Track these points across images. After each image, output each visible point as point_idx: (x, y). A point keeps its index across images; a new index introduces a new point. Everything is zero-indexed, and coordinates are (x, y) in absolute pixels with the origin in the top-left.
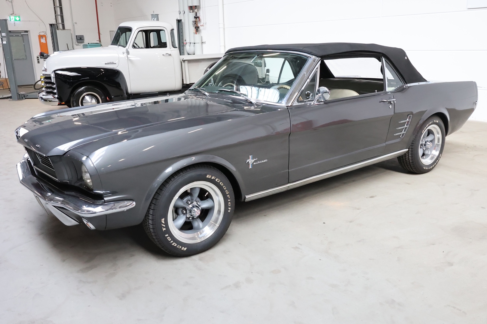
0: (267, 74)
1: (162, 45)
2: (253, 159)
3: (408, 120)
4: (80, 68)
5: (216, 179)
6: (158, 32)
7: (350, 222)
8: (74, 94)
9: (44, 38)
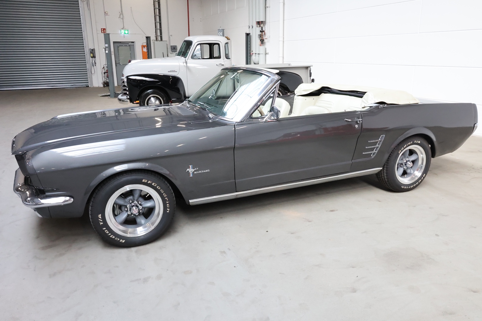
2: (193, 168)
3: (380, 139)
5: (152, 183)
7: (292, 234)
8: (142, 95)
9: (146, 48)
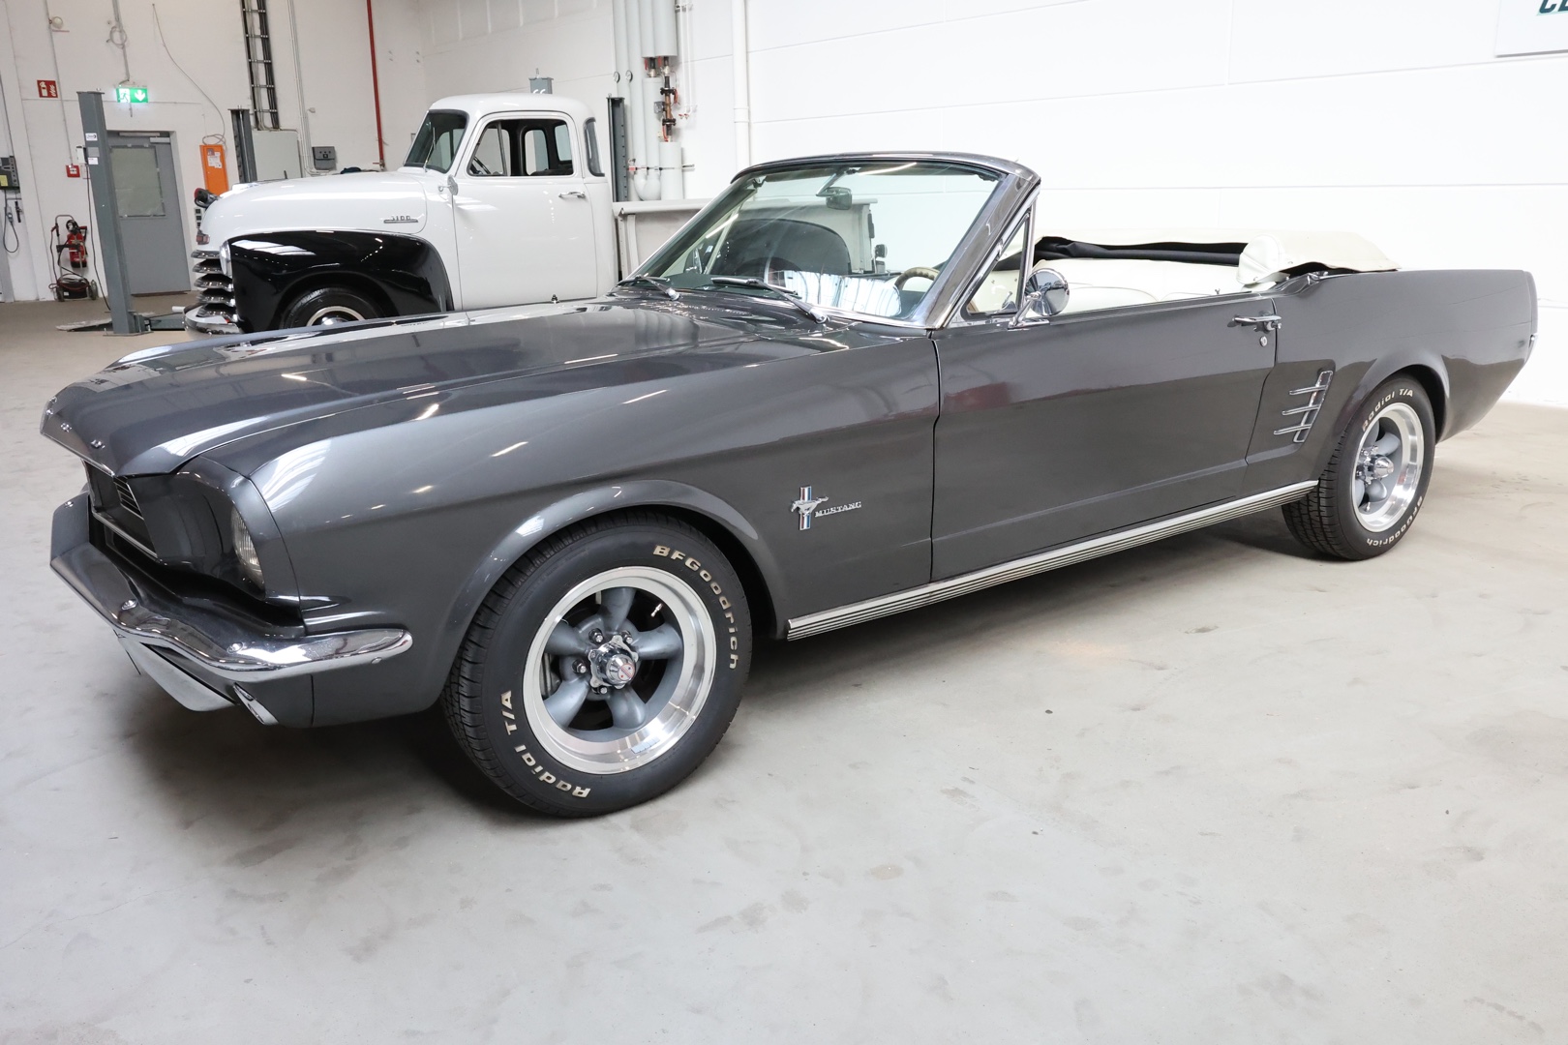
0: (879, 259)
1: (559, 167)
2: (813, 498)
3: (1318, 385)
4: (314, 232)
5: (685, 558)
6: (548, 127)
7: (1136, 709)
8: (290, 311)
9: (218, 154)
